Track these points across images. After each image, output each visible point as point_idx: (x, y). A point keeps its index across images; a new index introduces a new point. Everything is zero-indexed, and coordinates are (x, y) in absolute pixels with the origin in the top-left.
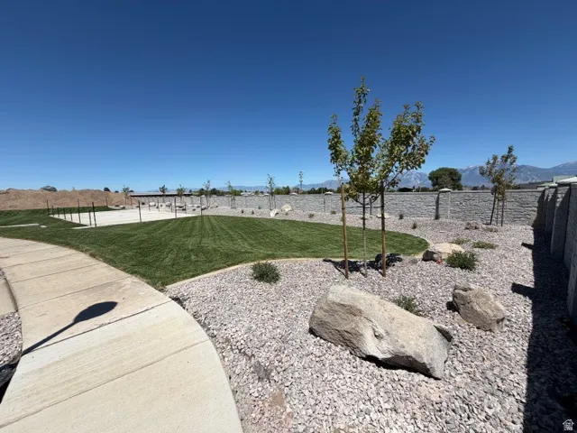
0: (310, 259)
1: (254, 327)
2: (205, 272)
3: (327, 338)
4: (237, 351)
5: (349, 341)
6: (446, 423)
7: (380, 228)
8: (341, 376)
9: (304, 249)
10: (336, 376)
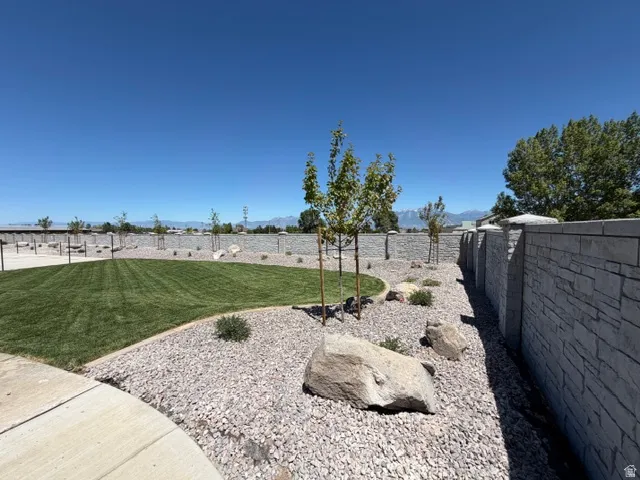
0: (279, 308)
1: (236, 399)
2: (146, 337)
3: (326, 394)
4: (219, 434)
5: (348, 394)
6: (451, 452)
7: (355, 271)
8: (349, 433)
9: (265, 298)
10: (343, 435)
